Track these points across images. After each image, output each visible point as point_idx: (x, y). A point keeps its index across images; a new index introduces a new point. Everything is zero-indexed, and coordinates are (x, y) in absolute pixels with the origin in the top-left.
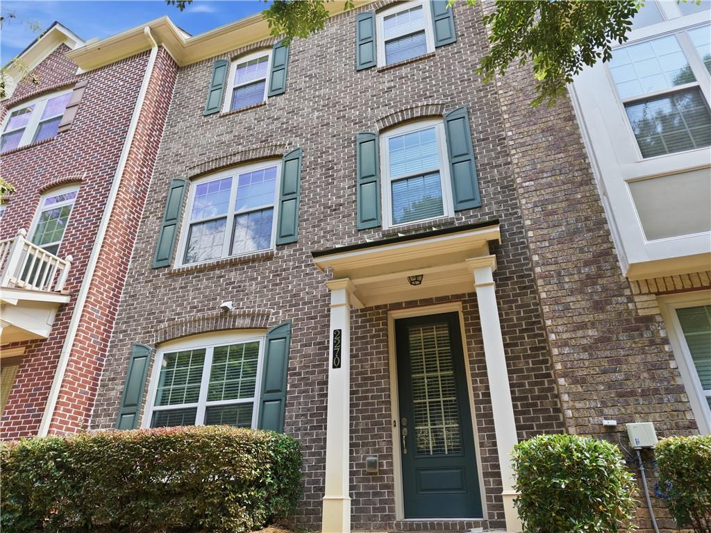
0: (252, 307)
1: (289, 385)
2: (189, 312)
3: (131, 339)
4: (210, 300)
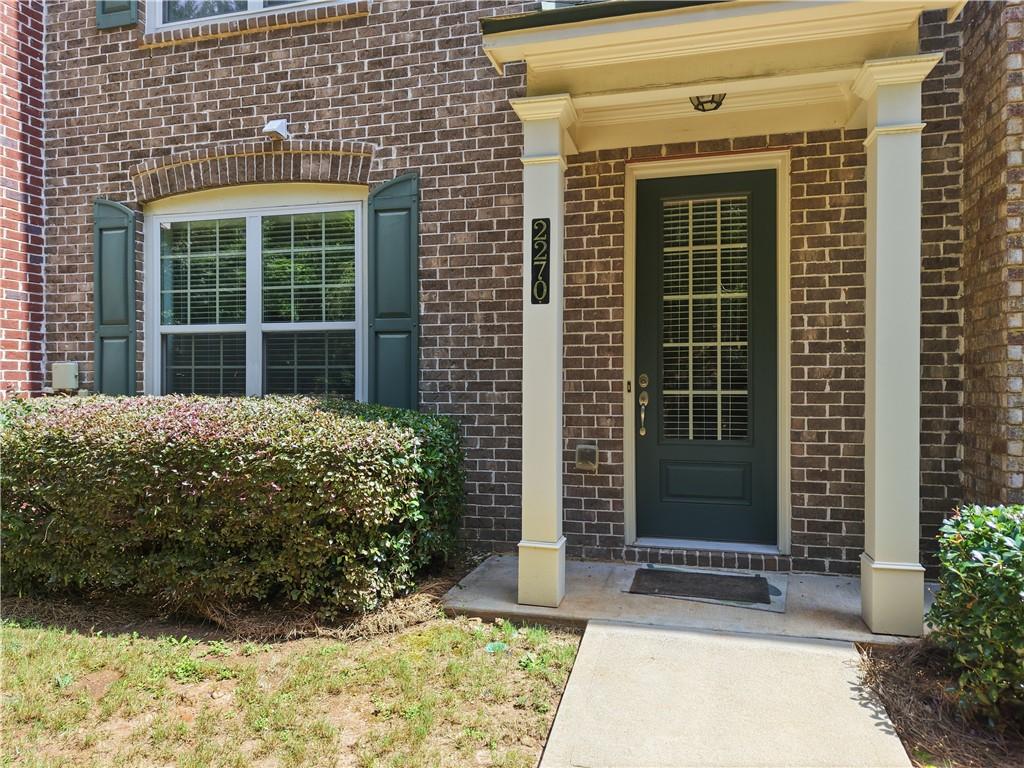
0: (332, 135)
1: (423, 305)
2: (198, 138)
3: (87, 190)
4: (239, 112)
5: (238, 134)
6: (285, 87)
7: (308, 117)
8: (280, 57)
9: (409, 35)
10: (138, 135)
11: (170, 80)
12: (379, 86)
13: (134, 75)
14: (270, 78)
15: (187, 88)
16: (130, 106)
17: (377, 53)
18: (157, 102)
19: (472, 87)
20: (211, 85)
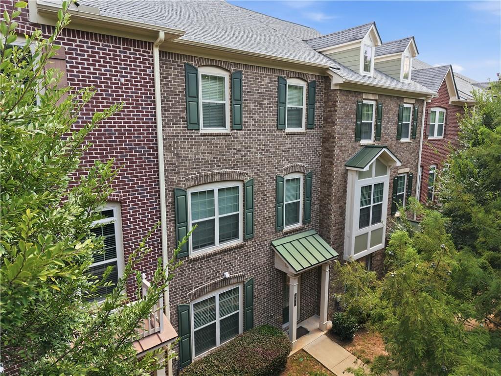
0: (237, 273)
1: (254, 302)
2: (207, 281)
3: (175, 303)
4: (216, 273)
5: (217, 278)
6: (227, 264)
7: (232, 270)
8: (226, 258)
9: (252, 249)
10: (190, 284)
11: (199, 268)
12: (246, 260)
13: (188, 269)
14: (224, 263)
15: (204, 269)
16: (187, 277)
17: (246, 253)
18: (195, 275)
19: (262, 257)
20: (210, 267)
